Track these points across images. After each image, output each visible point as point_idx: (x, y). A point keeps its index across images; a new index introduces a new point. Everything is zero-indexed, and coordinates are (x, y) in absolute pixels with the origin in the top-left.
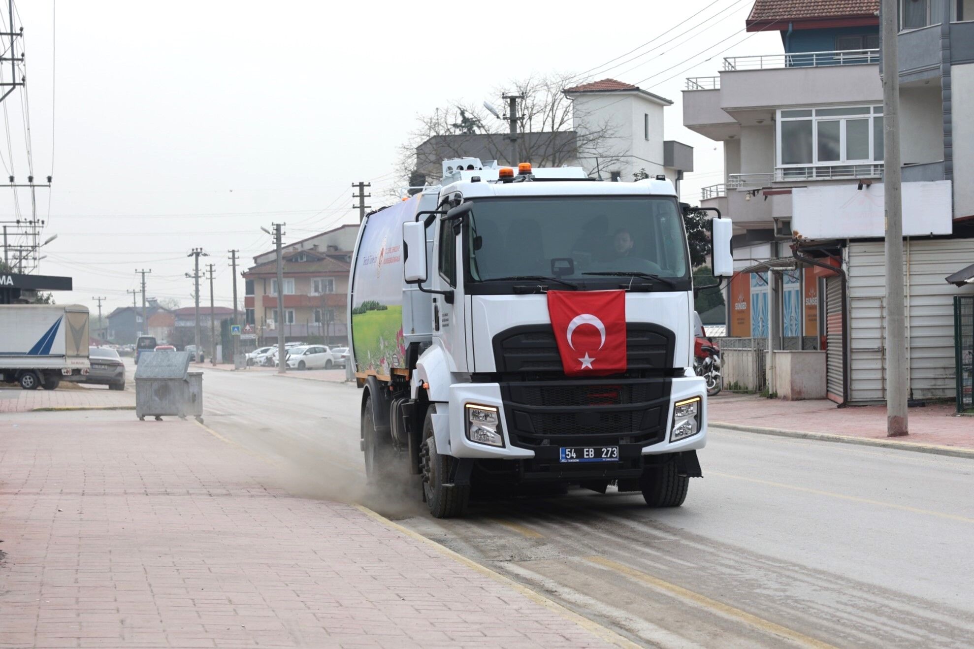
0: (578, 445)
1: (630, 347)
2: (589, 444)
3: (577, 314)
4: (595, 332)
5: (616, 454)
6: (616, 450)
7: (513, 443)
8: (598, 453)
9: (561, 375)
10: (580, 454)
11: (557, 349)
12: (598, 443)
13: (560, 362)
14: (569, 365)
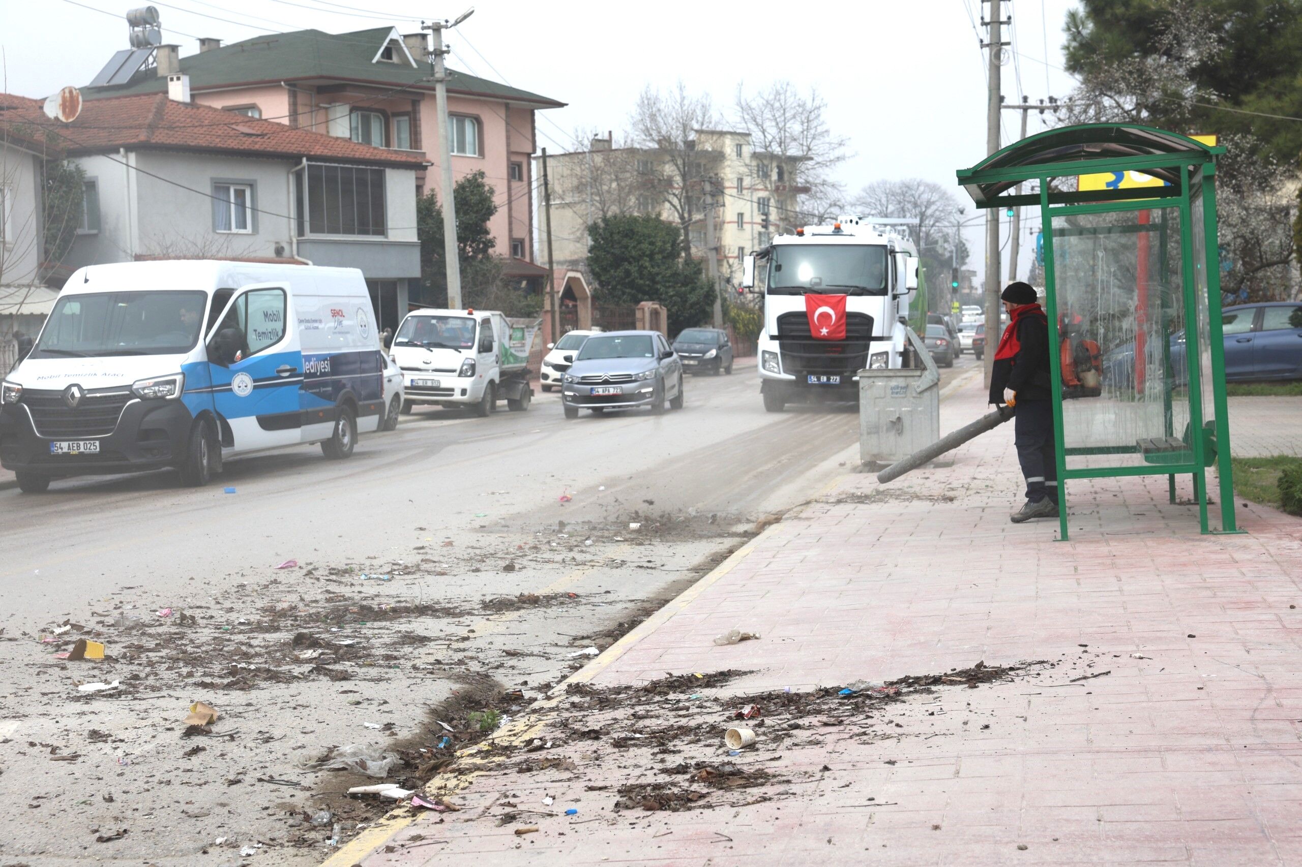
0: (818, 374)
1: (847, 324)
2: (824, 374)
3: (820, 306)
4: (829, 316)
5: (838, 380)
6: (838, 378)
7: (785, 372)
8: (829, 379)
9: (810, 338)
10: (819, 379)
11: (808, 324)
12: (828, 374)
13: (810, 331)
14: (814, 333)
